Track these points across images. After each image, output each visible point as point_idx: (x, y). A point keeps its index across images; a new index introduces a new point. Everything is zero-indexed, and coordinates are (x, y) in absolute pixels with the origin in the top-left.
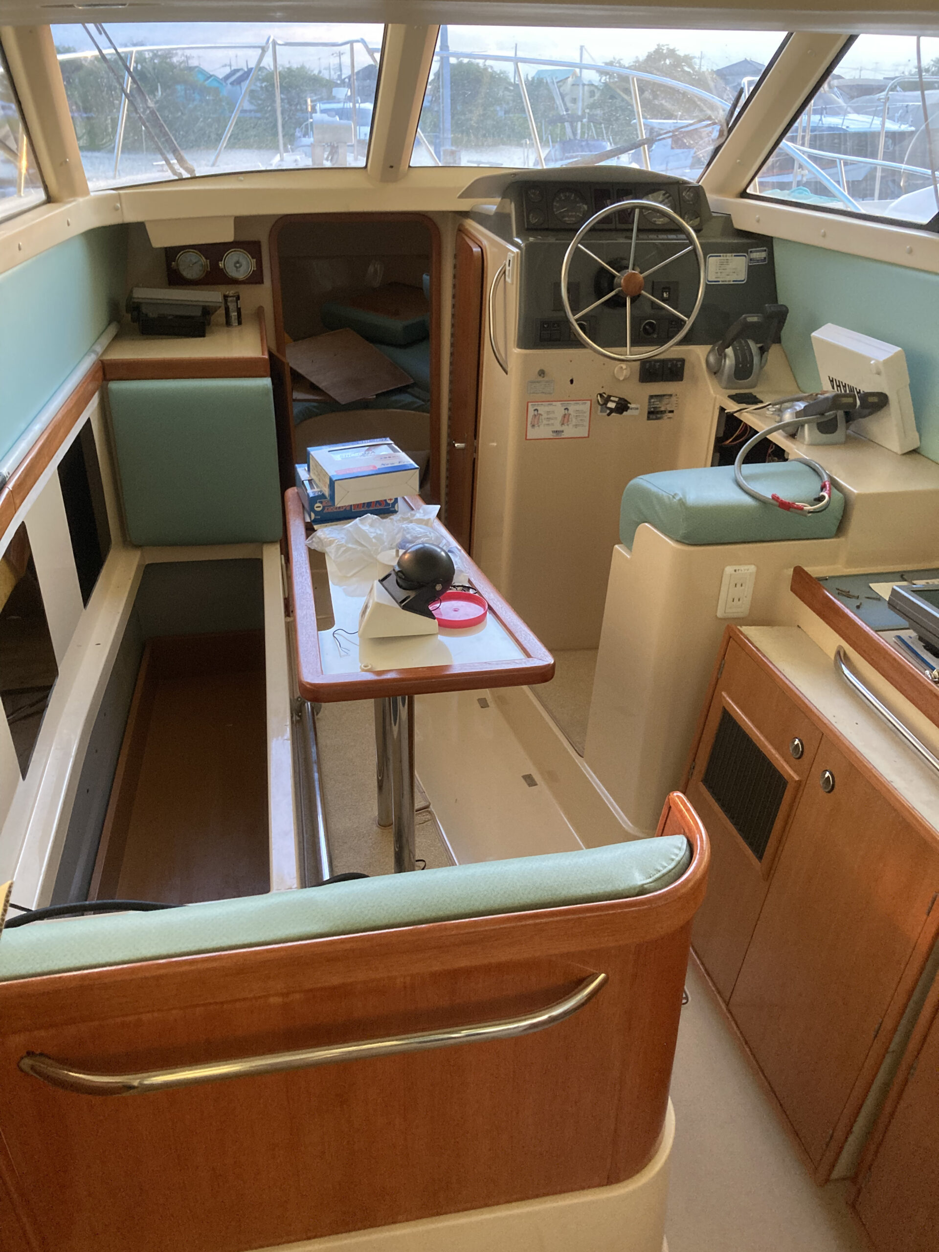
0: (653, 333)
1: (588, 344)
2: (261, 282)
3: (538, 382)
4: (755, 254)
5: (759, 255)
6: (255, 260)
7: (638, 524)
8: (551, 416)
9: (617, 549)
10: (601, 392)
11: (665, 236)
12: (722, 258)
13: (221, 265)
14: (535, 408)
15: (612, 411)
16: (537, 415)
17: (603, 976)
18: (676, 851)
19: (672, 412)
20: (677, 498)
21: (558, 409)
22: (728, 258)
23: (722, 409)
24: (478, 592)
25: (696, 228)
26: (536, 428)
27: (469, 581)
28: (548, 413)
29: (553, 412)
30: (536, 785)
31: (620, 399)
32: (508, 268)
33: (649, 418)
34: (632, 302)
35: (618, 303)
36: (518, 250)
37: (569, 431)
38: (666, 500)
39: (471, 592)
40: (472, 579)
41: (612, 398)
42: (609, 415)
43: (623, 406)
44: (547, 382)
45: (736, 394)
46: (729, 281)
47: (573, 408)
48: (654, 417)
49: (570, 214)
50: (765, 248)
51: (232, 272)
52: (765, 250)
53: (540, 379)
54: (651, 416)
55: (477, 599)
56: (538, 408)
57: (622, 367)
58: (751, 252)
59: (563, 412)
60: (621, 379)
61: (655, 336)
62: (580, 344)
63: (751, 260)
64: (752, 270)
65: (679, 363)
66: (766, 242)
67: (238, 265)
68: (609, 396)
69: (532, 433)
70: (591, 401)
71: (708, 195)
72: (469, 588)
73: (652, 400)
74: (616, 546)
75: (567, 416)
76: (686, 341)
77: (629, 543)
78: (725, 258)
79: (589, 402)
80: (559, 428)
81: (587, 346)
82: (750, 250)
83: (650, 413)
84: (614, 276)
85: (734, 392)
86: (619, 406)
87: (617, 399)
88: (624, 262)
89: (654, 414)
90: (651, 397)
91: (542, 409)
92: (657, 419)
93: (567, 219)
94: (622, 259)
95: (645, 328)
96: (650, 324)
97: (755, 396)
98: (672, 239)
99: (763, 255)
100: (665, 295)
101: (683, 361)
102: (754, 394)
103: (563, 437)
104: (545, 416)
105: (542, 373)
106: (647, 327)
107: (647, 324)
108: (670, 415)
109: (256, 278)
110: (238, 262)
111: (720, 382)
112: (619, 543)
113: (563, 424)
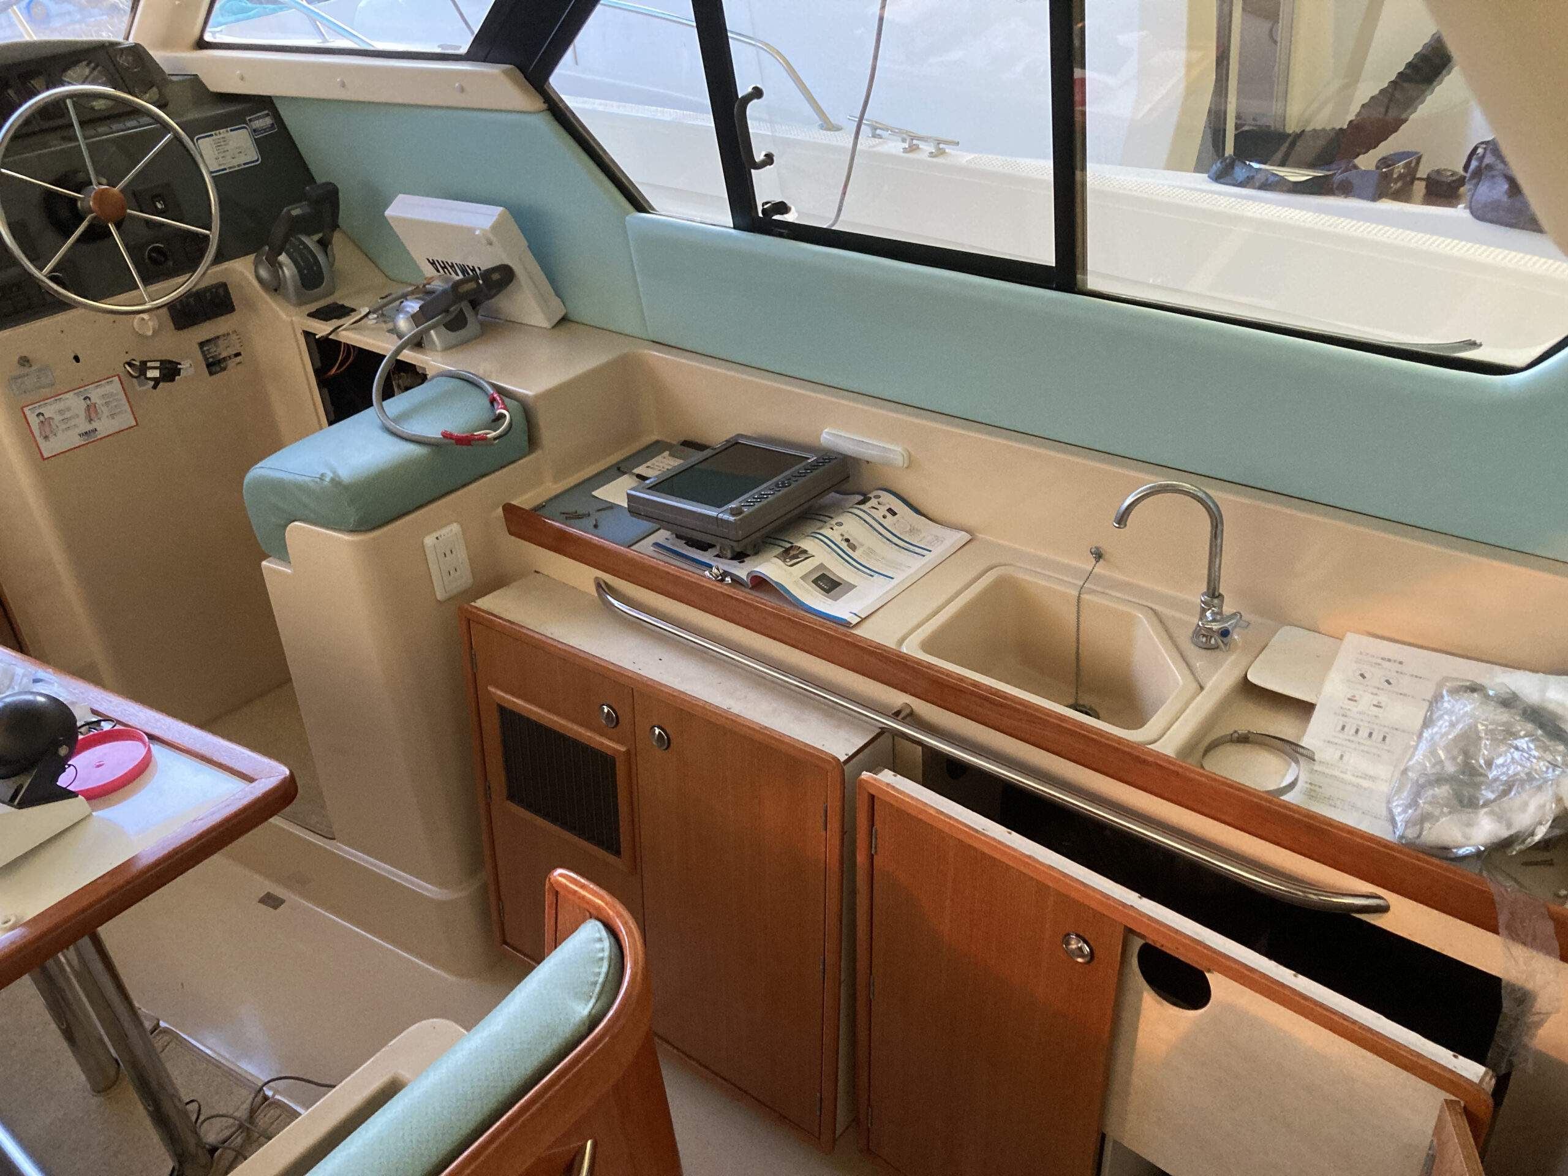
0: (166, 259)
1: (74, 300)
3: (24, 376)
4: (257, 122)
5: (263, 122)
7: (286, 526)
8: (67, 415)
9: (269, 568)
10: (128, 360)
11: (121, 126)
12: (214, 137)
14: (37, 412)
15: (156, 382)
16: (45, 422)
17: (589, 1143)
18: (598, 946)
19: (238, 355)
20: (328, 479)
21: (74, 402)
22: (222, 136)
23: (308, 335)
24: (119, 722)
25: (158, 104)
26: (52, 439)
27: (94, 712)
28: (61, 412)
29: (69, 409)
30: (282, 902)
31: (162, 362)
33: (211, 374)
34: (118, 226)
35: (97, 234)
37: (105, 426)
38: (312, 485)
39: (106, 726)
40: (96, 707)
41: (149, 364)
42: (155, 387)
43: (170, 371)
44: (40, 370)
45: (317, 310)
46: (239, 166)
47: (96, 395)
48: (218, 369)
50: (266, 112)
52: (267, 115)
53: (26, 370)
54: (214, 369)
55: (124, 733)
56: (41, 411)
57: (143, 319)
58: (250, 120)
59: (83, 405)
60: (150, 333)
61: (170, 263)
62: (64, 306)
63: (255, 131)
64: (261, 144)
65: (221, 291)
66: (264, 103)
68: (144, 363)
69: (48, 449)
70: (118, 375)
71: (151, 53)
72: (99, 722)
73: (205, 348)
74: (264, 563)
75: (92, 409)
76: (219, 258)
77: (282, 554)
78: (219, 137)
79: (117, 378)
80: (89, 427)
81: (73, 304)
82: (248, 119)
83: (209, 366)
84: (74, 200)
85: (313, 307)
86: (165, 371)
87: (158, 364)
88: (81, 176)
89: (214, 365)
90: (202, 345)
91: (48, 411)
92: (224, 369)
94: (76, 172)
95: (150, 257)
96: (155, 249)
97: (343, 306)
98: (132, 127)
99: (268, 121)
100: (159, 206)
101: (224, 286)
102: (341, 303)
103: (99, 437)
104: (58, 418)
105: (24, 361)
106: (154, 255)
107: (151, 251)
108: (239, 359)
111: (286, 297)
112: (265, 557)
113: (91, 420)
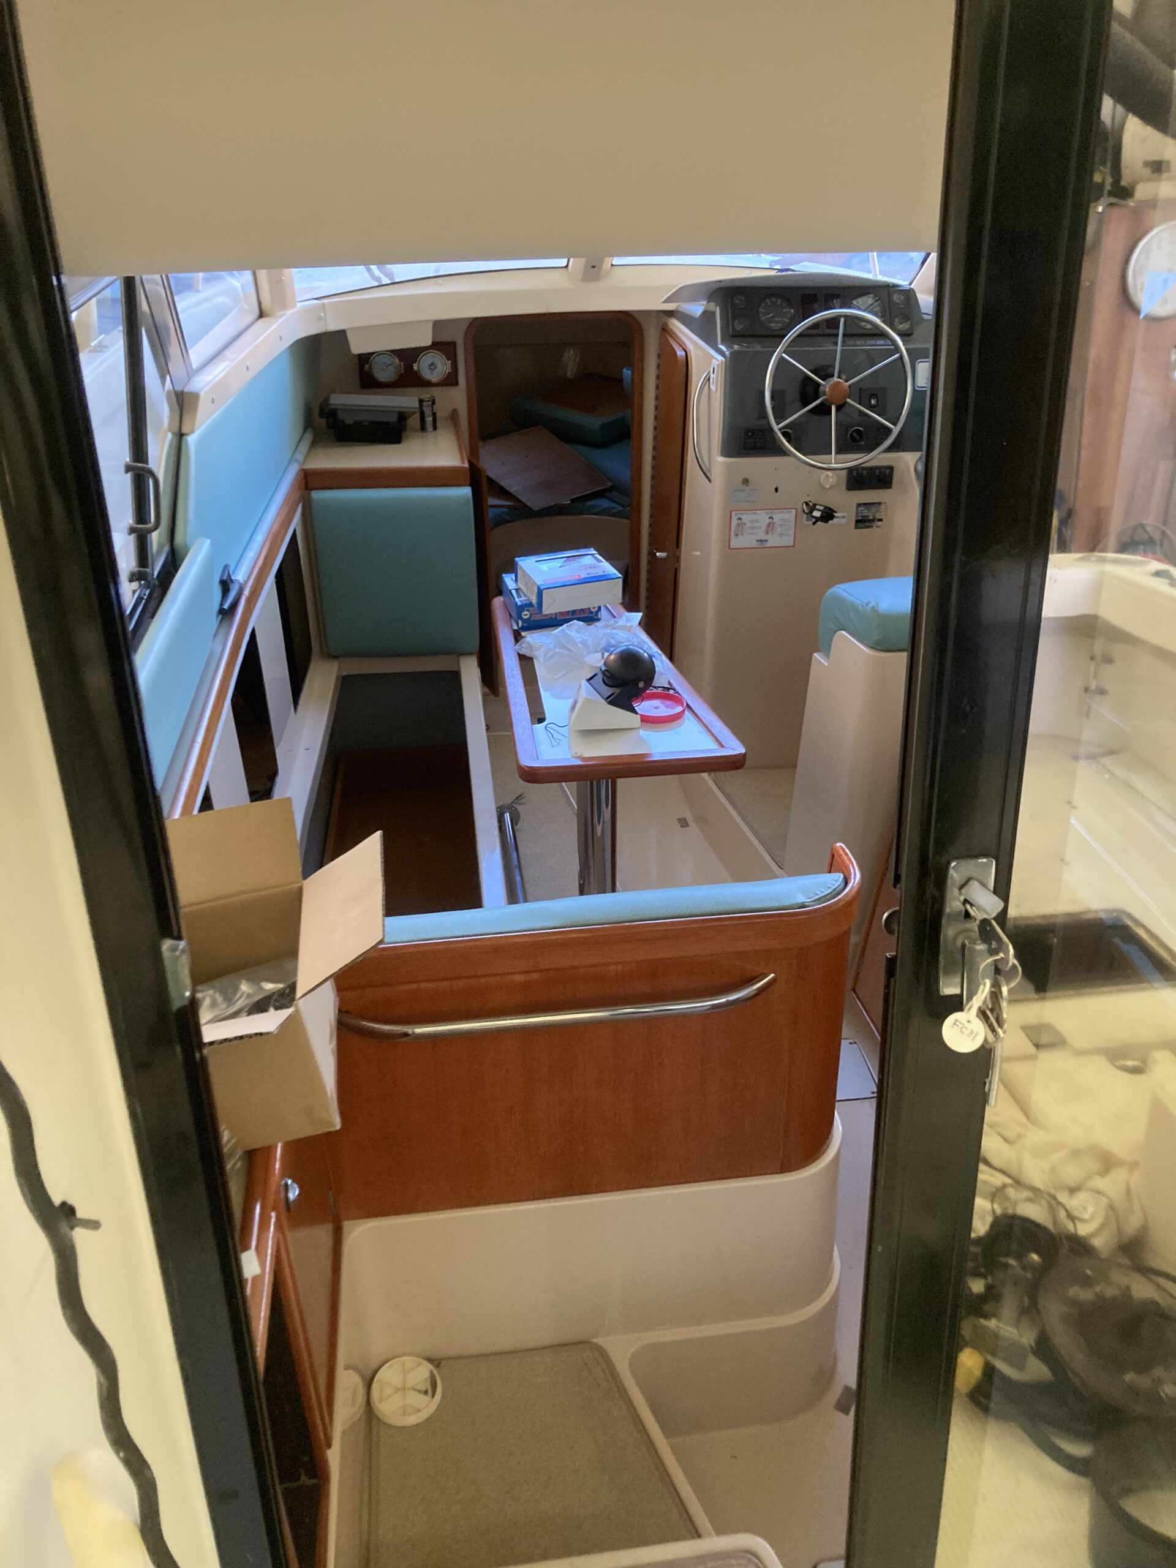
0: (861, 440)
1: (792, 453)
2: (456, 384)
3: (742, 491)
6: (450, 362)
7: (836, 632)
8: (756, 524)
9: (816, 657)
10: (807, 501)
11: (873, 342)
13: (415, 367)
14: (739, 516)
15: (817, 519)
16: (741, 525)
17: (773, 975)
19: (881, 520)
20: (870, 606)
21: (763, 518)
24: (677, 692)
25: (906, 333)
26: (740, 537)
27: (669, 683)
28: (752, 521)
29: (757, 521)
31: (826, 508)
32: (712, 376)
33: (856, 527)
34: (838, 409)
35: (823, 410)
36: (723, 358)
37: (774, 540)
38: (860, 607)
39: (671, 692)
40: (672, 681)
41: (817, 507)
42: (814, 524)
43: (828, 515)
44: (752, 490)
47: (778, 517)
48: (862, 526)
49: (776, 319)
51: (427, 375)
53: (745, 487)
54: (859, 525)
55: (676, 699)
56: (742, 517)
57: (827, 476)
59: (768, 521)
60: (828, 487)
61: (863, 443)
62: (783, 452)
65: (888, 471)
67: (433, 367)
68: (815, 505)
69: (736, 542)
70: (796, 509)
71: (919, 296)
72: (668, 689)
73: (860, 509)
74: (815, 655)
75: (771, 525)
76: (895, 447)
77: (827, 650)
79: (794, 511)
80: (763, 537)
81: (789, 453)
83: (857, 521)
84: (818, 385)
86: (825, 514)
87: (822, 508)
88: (830, 370)
89: (863, 522)
90: (859, 505)
91: (746, 518)
92: (868, 527)
93: (772, 325)
94: (829, 366)
95: (851, 435)
96: (857, 431)
98: (880, 344)
100: (873, 402)
101: (891, 468)
103: (767, 546)
104: (748, 525)
105: (746, 481)
106: (854, 434)
107: (854, 431)
108: (879, 523)
109: (450, 380)
110: (432, 364)
112: (818, 651)
113: (767, 533)
